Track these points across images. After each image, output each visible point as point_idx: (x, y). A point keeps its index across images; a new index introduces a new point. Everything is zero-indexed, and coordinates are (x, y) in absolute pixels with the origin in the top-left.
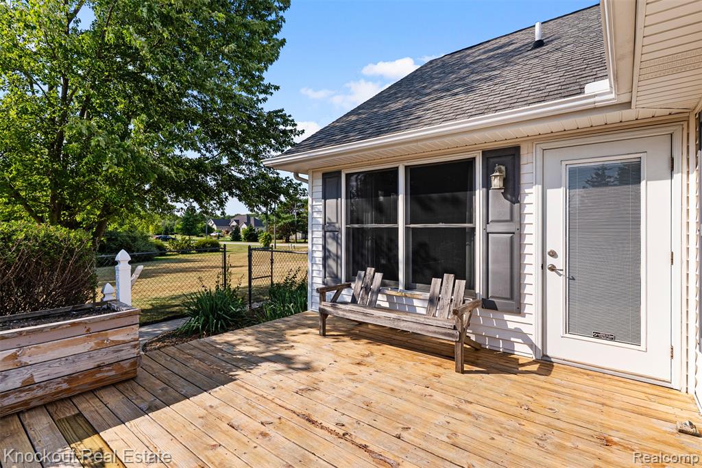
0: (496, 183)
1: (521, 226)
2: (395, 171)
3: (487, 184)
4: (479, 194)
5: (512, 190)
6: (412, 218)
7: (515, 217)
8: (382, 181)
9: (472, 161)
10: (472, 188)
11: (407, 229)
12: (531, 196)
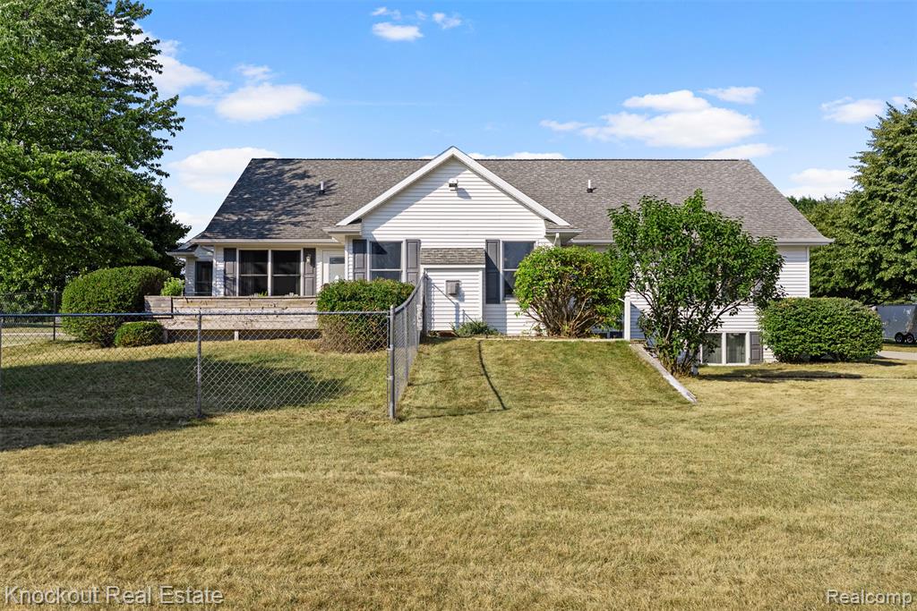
0: (308, 260)
1: (316, 275)
2: (267, 251)
3: (305, 261)
4: (302, 264)
5: (313, 263)
6: (274, 272)
7: (314, 273)
8: (261, 255)
9: (299, 251)
10: (299, 262)
11: (272, 276)
12: (319, 265)
